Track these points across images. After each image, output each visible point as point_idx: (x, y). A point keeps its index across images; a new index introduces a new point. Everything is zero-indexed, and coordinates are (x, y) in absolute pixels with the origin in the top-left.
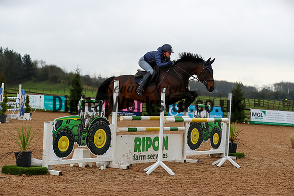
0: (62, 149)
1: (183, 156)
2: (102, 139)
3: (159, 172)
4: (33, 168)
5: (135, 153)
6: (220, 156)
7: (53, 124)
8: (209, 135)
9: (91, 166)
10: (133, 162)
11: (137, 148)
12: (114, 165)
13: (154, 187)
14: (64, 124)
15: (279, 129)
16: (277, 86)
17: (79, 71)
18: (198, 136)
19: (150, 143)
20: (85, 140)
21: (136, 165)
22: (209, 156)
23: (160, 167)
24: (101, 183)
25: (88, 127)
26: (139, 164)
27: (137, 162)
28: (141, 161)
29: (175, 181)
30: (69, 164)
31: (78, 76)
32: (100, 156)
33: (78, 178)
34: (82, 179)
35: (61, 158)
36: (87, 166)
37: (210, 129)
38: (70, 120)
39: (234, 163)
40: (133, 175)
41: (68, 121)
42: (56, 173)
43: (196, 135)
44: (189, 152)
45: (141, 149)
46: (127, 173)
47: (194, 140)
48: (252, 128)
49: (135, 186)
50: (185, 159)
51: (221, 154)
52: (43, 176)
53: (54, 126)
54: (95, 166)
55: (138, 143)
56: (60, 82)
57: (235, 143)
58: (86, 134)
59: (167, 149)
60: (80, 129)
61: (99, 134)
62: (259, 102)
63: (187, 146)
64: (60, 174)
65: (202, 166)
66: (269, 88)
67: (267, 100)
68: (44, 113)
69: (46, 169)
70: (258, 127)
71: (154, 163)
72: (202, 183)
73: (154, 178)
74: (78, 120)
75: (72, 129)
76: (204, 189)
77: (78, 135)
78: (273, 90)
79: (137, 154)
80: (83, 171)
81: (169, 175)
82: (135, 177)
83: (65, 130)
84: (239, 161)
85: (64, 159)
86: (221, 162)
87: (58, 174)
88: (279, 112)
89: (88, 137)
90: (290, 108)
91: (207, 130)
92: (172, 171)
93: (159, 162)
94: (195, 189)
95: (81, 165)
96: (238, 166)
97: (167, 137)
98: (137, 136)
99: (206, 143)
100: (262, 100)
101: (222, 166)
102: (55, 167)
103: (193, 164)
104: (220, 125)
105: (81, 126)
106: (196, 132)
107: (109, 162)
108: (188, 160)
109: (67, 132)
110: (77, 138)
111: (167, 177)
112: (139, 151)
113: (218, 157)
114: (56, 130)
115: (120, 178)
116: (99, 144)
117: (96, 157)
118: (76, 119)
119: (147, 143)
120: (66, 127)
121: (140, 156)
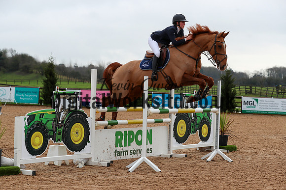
0: (35, 146)
1: (169, 150)
2: (80, 134)
3: (143, 169)
4: (4, 168)
5: (116, 148)
6: (210, 149)
7: (25, 119)
8: (197, 127)
9: (68, 164)
10: (114, 159)
11: (118, 143)
12: (93, 161)
13: (138, 186)
14: (37, 118)
15: (273, 118)
16: (270, 71)
17: (52, 60)
18: (185, 128)
19: (132, 137)
20: (61, 136)
21: (118, 162)
22: (198, 149)
23: (144, 163)
24: (80, 183)
25: (63, 121)
26: (121, 161)
27: (118, 158)
28: (123, 157)
29: (161, 178)
30: (44, 163)
31: (51, 65)
32: (78, 152)
33: (53, 178)
34: (58, 178)
35: (35, 156)
36: (64, 164)
37: (199, 120)
38: (43, 114)
39: (226, 157)
40: (114, 173)
41: (42, 116)
42: (29, 172)
43: (183, 127)
44: (175, 145)
45: (123, 144)
46: (108, 170)
47: (181, 132)
48: (244, 117)
49: (117, 185)
50: (172, 153)
51: (210, 147)
52: (15, 176)
53: (26, 121)
54: (72, 164)
55: (119, 137)
56: (32, 72)
57: (226, 134)
58: (61, 129)
59: (151, 143)
60: (55, 123)
61: (76, 129)
62: (251, 90)
63: (173, 140)
64: (34, 174)
65: (191, 161)
66: (261, 73)
67: (260, 86)
68: (15, 107)
69: (18, 168)
70: (250, 116)
71: (138, 159)
72: (191, 179)
73: (137, 176)
74: (53, 113)
75: (46, 124)
77: (53, 131)
78: (266, 76)
79: (118, 149)
80: (60, 170)
81: (154, 172)
82: (117, 175)
83: (38, 125)
84: (230, 154)
85: (38, 157)
86: (211, 156)
87: (31, 174)
88: (272, 99)
89: (63, 132)
90: (285, 96)
91: (194, 121)
92: (157, 168)
93: (143, 158)
94: (184, 187)
95: (56, 163)
96: (230, 160)
97: (151, 130)
98: (118, 130)
99: (193, 136)
100: (254, 88)
101: (213, 160)
102: (28, 166)
103: (181, 159)
104: (209, 115)
106: (182, 124)
107: (88, 159)
108: (174, 155)
109: (40, 128)
110: (51, 133)
111: (152, 174)
112: (121, 146)
113: (207, 151)
114: (28, 125)
115: (100, 176)
116: (76, 139)
117: (73, 154)
118: (51, 113)
119: (129, 137)
120: (39, 122)
121: (121, 152)
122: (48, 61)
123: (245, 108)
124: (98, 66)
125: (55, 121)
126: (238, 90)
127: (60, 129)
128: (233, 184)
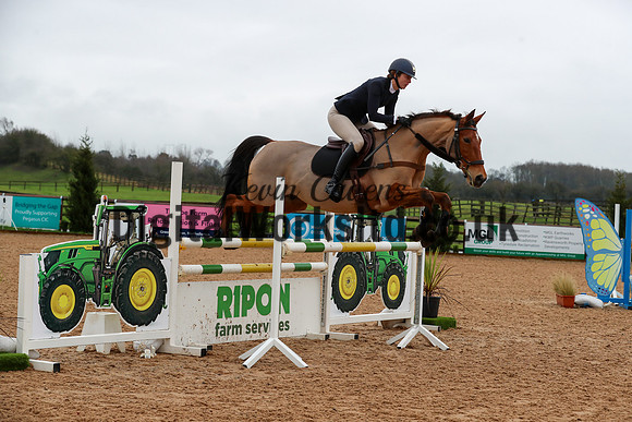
0: (60, 313)
1: (323, 326)
2: (148, 290)
3: (273, 360)
5: (219, 320)
6: (403, 325)
7: (40, 259)
8: (379, 279)
9: (123, 350)
10: (214, 341)
11: (222, 310)
12: (174, 345)
13: (263, 394)
14: (63, 258)
15: (526, 264)
16: (520, 172)
17: (88, 142)
18: (354, 281)
19: (251, 298)
20: (110, 294)
21: (221, 347)
22: (380, 324)
23: (274, 350)
24: (148, 388)
25: (115, 264)
26: (228, 345)
27: (222, 340)
28: (232, 338)
29: (308, 380)
30: (76, 347)
31: (86, 153)
32: (144, 328)
33: (95, 378)
34: (105, 378)
35: (58, 334)
36: (115, 351)
37: (382, 267)
38: (76, 250)
39: (435, 340)
40: (215, 369)
41: (73, 253)
42: (48, 365)
43: (352, 280)
44: (336, 316)
45: (232, 311)
46: (202, 363)
47: (346, 290)
48: (467, 261)
49: (222, 392)
50: (328, 332)
51: (404, 321)
52: (19, 373)
53: (42, 262)
54: (132, 351)
55: (225, 298)
56: (45, 166)
57: (435, 296)
58: (111, 281)
59: (287, 312)
60: (98, 269)
61: (141, 280)
62: (482, 208)
63: (331, 305)
64: (57, 368)
65: (365, 348)
66: (502, 175)
67: (499, 201)
68: (12, 235)
69: (25, 358)
70: (482, 261)
71: (260, 341)
72: (368, 383)
73: (260, 375)
74: (94, 249)
75: (80, 270)
76: (374, 397)
77: (94, 283)
78: (512, 180)
79: (223, 322)
80: (107, 362)
81: (294, 367)
82: (220, 373)
83: (65, 271)
84: (444, 334)
85: (65, 335)
86: (407, 337)
87: (51, 369)
88: (526, 226)
89: (115, 286)
90: (549, 220)
91: (374, 268)
92: (300, 359)
93: (273, 340)
94: (354, 397)
95: (100, 349)
96: (444, 346)
97: (287, 286)
98: (223, 284)
100: (489, 203)
101: (409, 346)
102: (44, 354)
103: (346, 342)
104: (402, 257)
105: (100, 263)
106: (350, 274)
107: (164, 342)
108: (334, 335)
109: (69, 276)
110: (91, 289)
111: (291, 371)
112: (228, 315)
113: (398, 327)
114: (47, 271)
115: (188, 376)
116: (139, 301)
117: (134, 330)
118: (90, 247)
119: (245, 298)
120: (68, 265)
121: (229, 328)
123: (471, 244)
124: (177, 156)
126: (457, 207)
127: (109, 281)
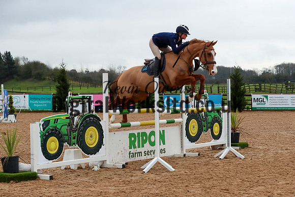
0: (51, 151)
1: (182, 150)
2: (94, 137)
3: (158, 168)
4: (21, 173)
5: (130, 150)
6: (222, 147)
7: (40, 125)
8: (209, 125)
9: (84, 167)
10: (129, 160)
11: (132, 144)
12: (109, 164)
13: (153, 185)
14: (52, 124)
15: (283, 114)
16: (278, 68)
17: (64, 66)
18: (196, 127)
19: (145, 138)
20: (76, 140)
21: (132, 163)
22: (211, 148)
23: (158, 163)
24: (96, 185)
25: (77, 125)
26: (136, 162)
27: (132, 159)
28: (137, 159)
29: (175, 177)
30: (60, 167)
31: (63, 71)
32: (93, 156)
33: (70, 182)
34: (75, 181)
35: (51, 161)
36: (80, 168)
37: (210, 119)
38: (58, 119)
39: (238, 154)
40: (130, 174)
41: (56, 121)
42: (47, 177)
43: (195, 127)
44: (188, 145)
45: (137, 145)
46: (123, 172)
47: (193, 131)
48: (254, 114)
49: (133, 185)
50: (185, 153)
51: (223, 145)
52: (33, 181)
53: (41, 126)
54: (88, 167)
55: (133, 139)
56: (45, 79)
57: (237, 132)
59: (164, 144)
60: (69, 128)
61: (90, 132)
62: (260, 87)
63: (186, 139)
64: (51, 178)
65: (204, 160)
66: (270, 70)
67: (269, 83)
68: (29, 114)
69: (35, 174)
70: (261, 113)
71: (152, 159)
72: (205, 177)
73: (152, 176)
74: (67, 118)
75: (60, 129)
76: (208, 184)
77: (67, 135)
78: (275, 72)
79: (133, 151)
80: (76, 173)
81: (168, 171)
82: (132, 176)
83: (53, 130)
84: (242, 151)
85: (55, 161)
86: (224, 154)
87: (48, 179)
88: (282, 95)
89: (78, 136)
90: (294, 91)
91: (206, 120)
92: (171, 167)
93: (157, 158)
94: (198, 184)
95: (72, 167)
96: (243, 157)
97: (163, 131)
98: (131, 132)
99: (206, 134)
100: (264, 85)
101: (225, 158)
102: (45, 171)
103: (194, 158)
104: (220, 114)
105: (70, 125)
106: (194, 124)
107: (104, 162)
108: (188, 154)
109: (55, 132)
110: (66, 138)
111: (167, 173)
112: (135, 147)
113: (219, 149)
114: (44, 130)
115: (116, 178)
116: (90, 143)
117: (88, 157)
118: (65, 117)
119: (142, 138)
120: (54, 127)
121: (135, 153)
122: (59, 67)
123: (255, 105)
124: (109, 70)
125: (69, 125)
126: (248, 87)
127: (75, 133)
128: (247, 180)
